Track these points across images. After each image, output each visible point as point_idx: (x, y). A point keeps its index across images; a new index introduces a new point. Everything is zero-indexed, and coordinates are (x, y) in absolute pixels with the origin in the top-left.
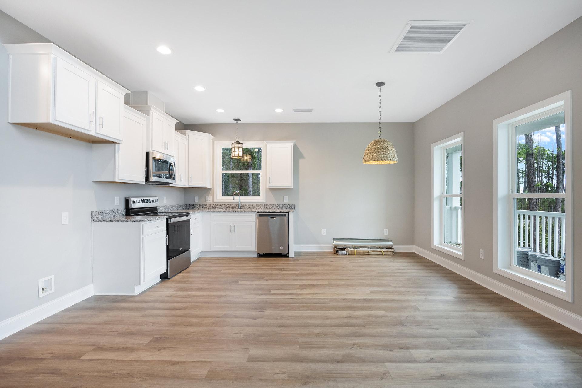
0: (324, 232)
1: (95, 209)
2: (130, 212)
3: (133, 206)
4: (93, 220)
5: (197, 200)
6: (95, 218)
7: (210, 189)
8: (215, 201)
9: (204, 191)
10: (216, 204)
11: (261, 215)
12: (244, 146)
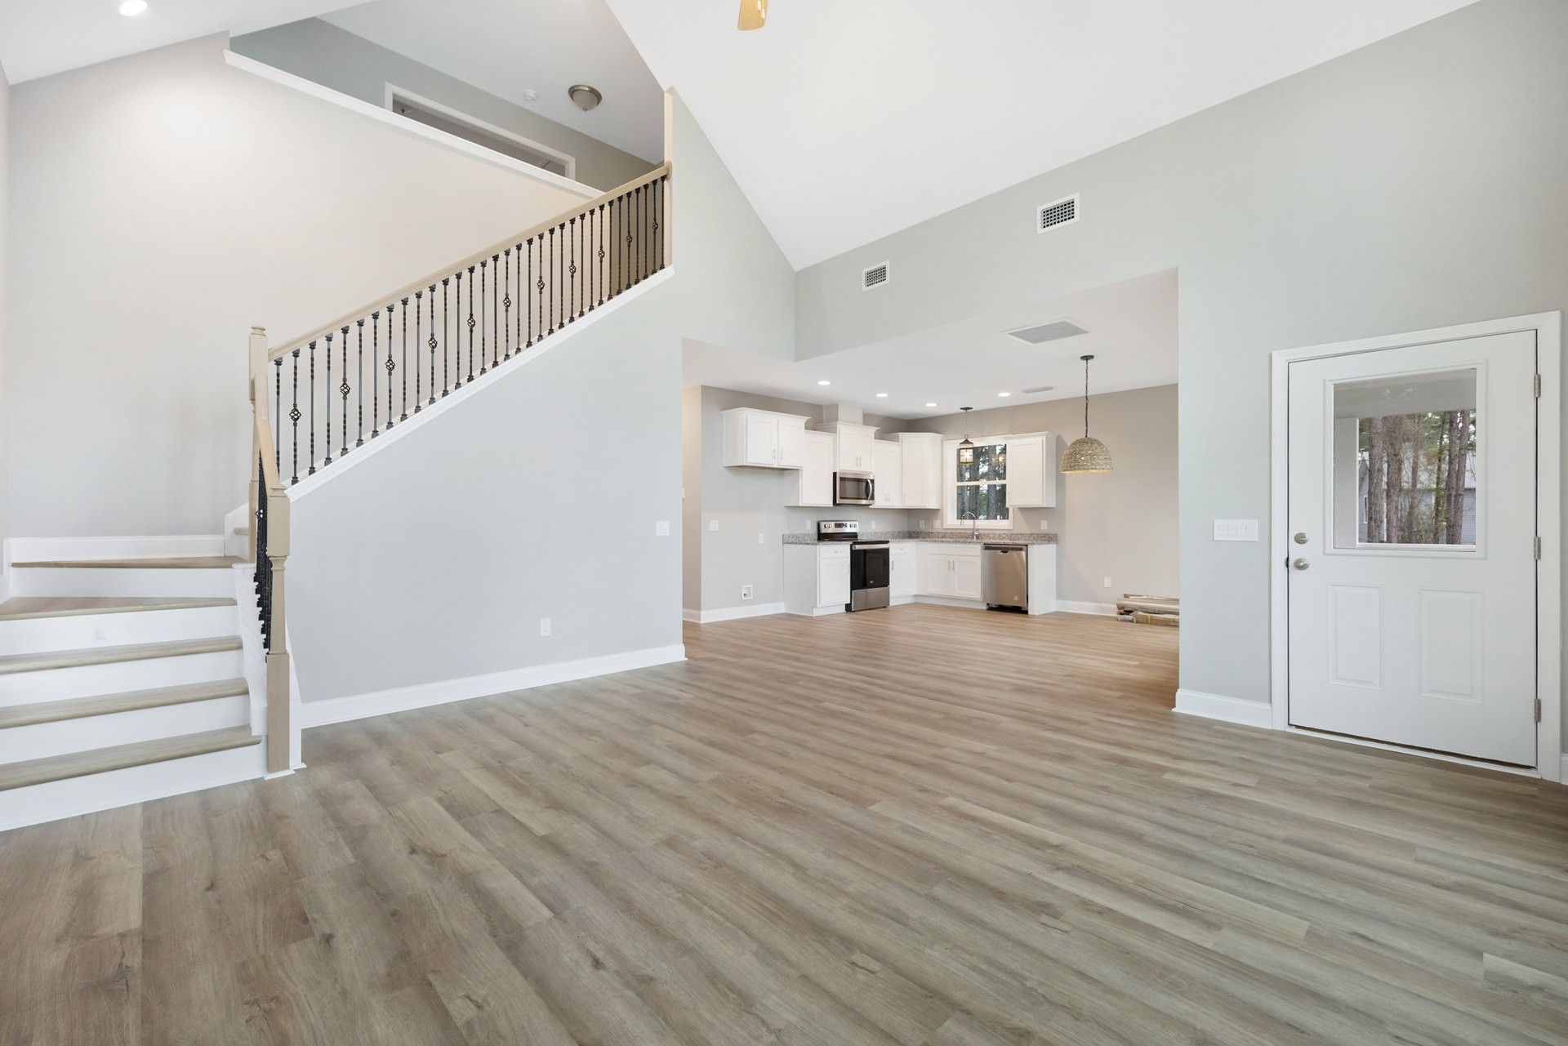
0: (1108, 582)
1: (786, 532)
2: (822, 537)
3: (823, 531)
4: (784, 543)
5: (922, 526)
6: (786, 541)
7: (938, 510)
8: (945, 527)
9: (930, 514)
10: (945, 531)
11: (988, 547)
12: (975, 445)
